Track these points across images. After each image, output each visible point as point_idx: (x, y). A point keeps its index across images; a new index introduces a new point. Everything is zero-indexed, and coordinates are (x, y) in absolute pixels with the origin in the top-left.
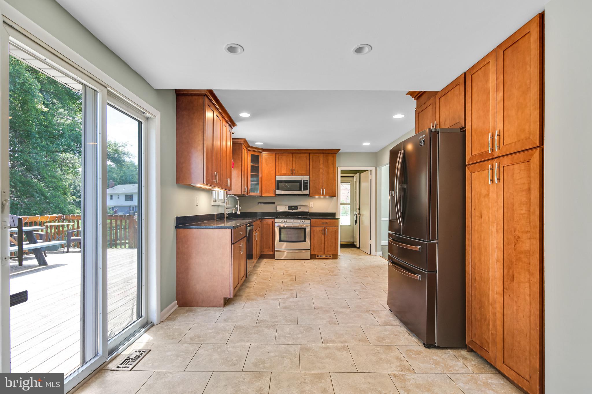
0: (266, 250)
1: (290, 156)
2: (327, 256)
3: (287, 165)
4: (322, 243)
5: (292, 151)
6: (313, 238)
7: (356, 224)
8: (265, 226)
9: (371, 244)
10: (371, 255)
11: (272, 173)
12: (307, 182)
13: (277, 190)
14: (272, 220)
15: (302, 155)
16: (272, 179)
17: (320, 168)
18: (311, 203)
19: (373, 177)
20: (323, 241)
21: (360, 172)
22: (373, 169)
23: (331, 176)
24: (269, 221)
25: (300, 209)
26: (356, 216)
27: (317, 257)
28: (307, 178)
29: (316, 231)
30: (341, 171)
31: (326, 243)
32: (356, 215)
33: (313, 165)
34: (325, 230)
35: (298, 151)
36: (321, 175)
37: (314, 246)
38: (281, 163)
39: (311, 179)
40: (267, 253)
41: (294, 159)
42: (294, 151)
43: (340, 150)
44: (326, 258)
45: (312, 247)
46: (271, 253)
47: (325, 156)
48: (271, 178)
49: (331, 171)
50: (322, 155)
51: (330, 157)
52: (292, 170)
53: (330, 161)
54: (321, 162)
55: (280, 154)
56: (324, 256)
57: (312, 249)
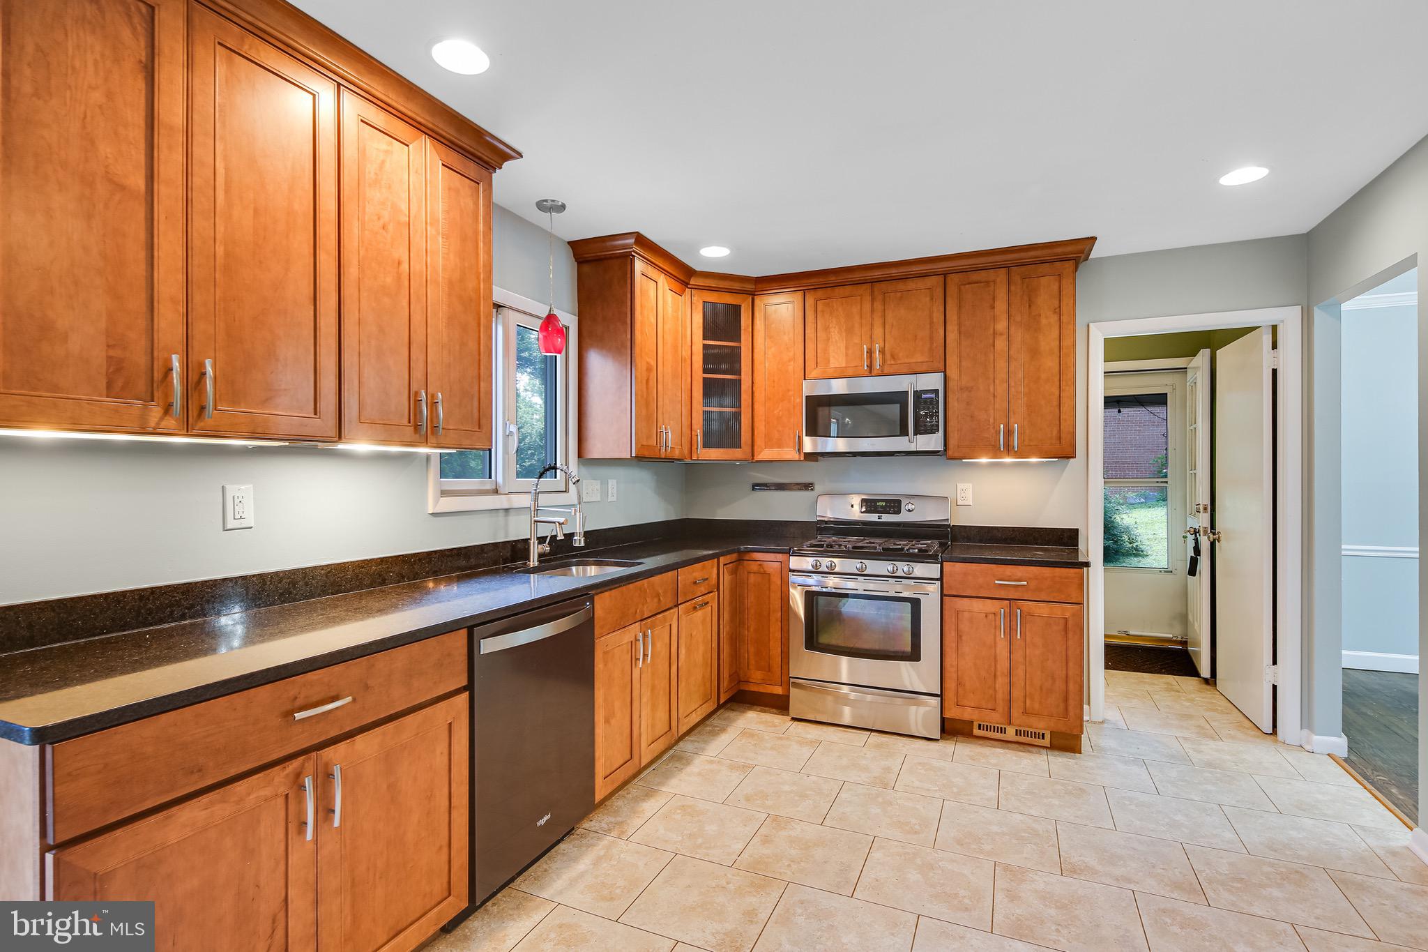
0: (757, 675)
1: (861, 295)
2: (1025, 734)
3: (849, 331)
4: (998, 673)
5: (870, 275)
6: (954, 645)
7: (1193, 571)
8: (752, 578)
9: (1275, 687)
10: (1276, 741)
11: (791, 368)
12: (933, 396)
13: (806, 435)
14: (780, 557)
15: (911, 285)
16: (791, 393)
17: (994, 333)
18: (960, 486)
19: (1289, 360)
20: (1003, 665)
21: (1212, 340)
22: (1289, 319)
23: (1050, 363)
24: (769, 561)
25: (909, 511)
26: (1196, 540)
27: (976, 732)
28: (932, 382)
29: (966, 614)
30: (1108, 342)
31: (1019, 672)
32: (1196, 532)
33: (960, 325)
34: (1011, 615)
35: (894, 271)
36: (1001, 364)
37: (959, 683)
38: (827, 328)
39: (951, 384)
40: (761, 689)
41: (878, 305)
42: (877, 273)
43: (1094, 239)
44: (1022, 739)
45: (950, 685)
46: (778, 690)
47: (1017, 278)
48: (789, 390)
49: (1048, 341)
50: (1002, 275)
51: (1044, 280)
52: (870, 352)
53: (1044, 301)
54: (1001, 306)
55: (820, 293)
56: (1011, 732)
57: (950, 695)
